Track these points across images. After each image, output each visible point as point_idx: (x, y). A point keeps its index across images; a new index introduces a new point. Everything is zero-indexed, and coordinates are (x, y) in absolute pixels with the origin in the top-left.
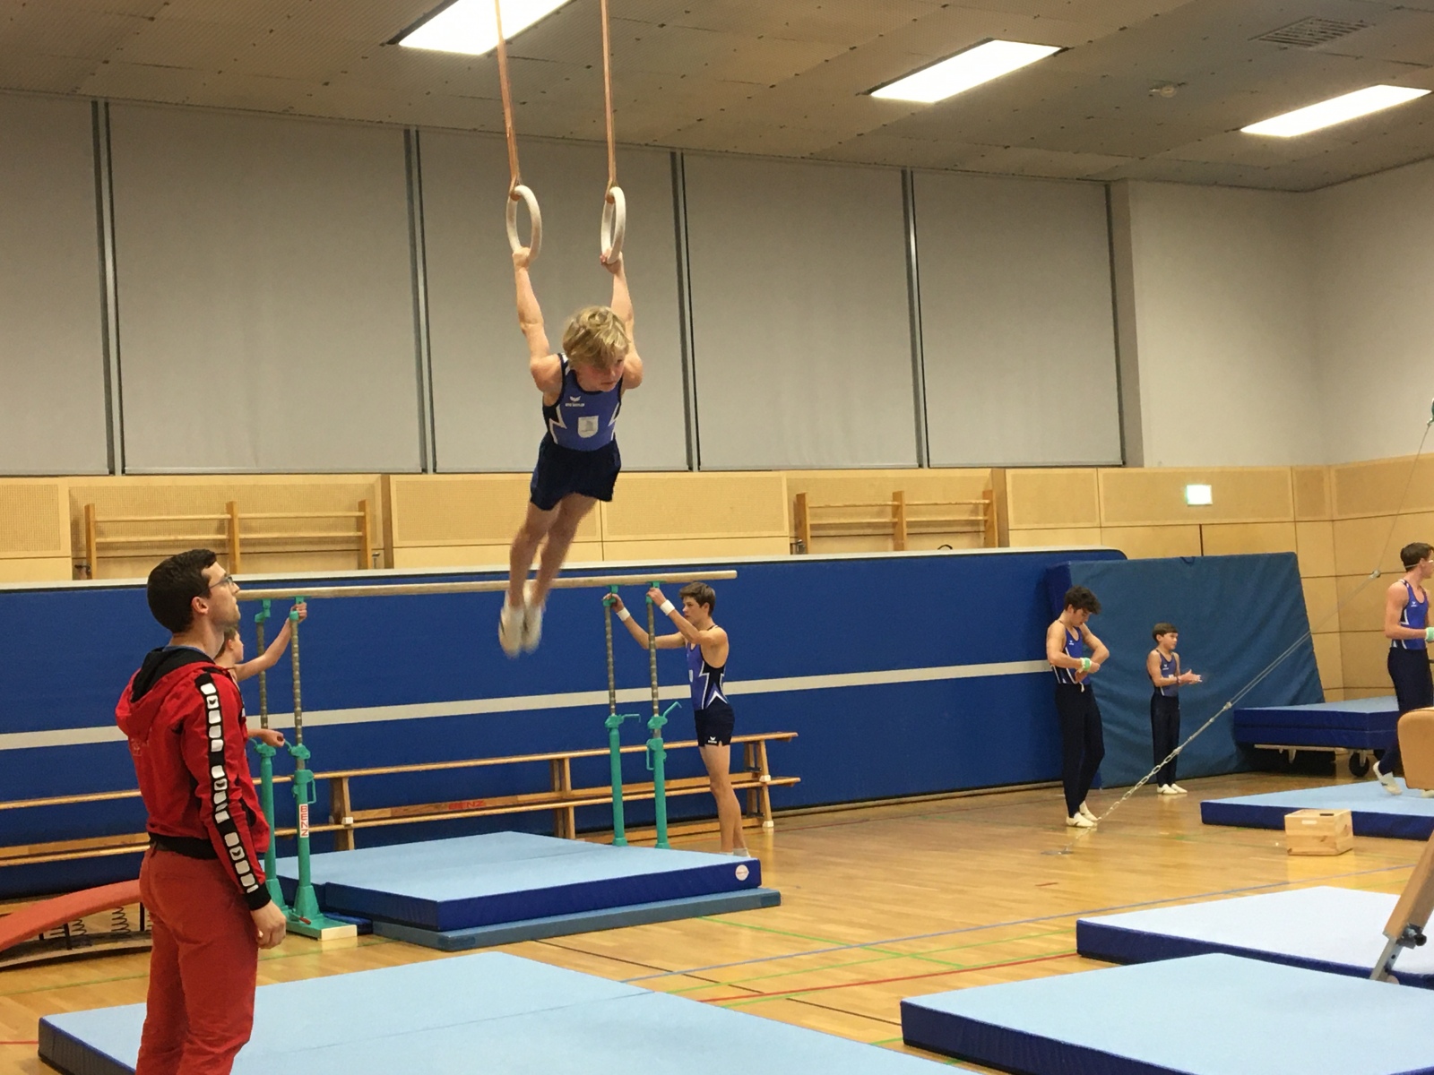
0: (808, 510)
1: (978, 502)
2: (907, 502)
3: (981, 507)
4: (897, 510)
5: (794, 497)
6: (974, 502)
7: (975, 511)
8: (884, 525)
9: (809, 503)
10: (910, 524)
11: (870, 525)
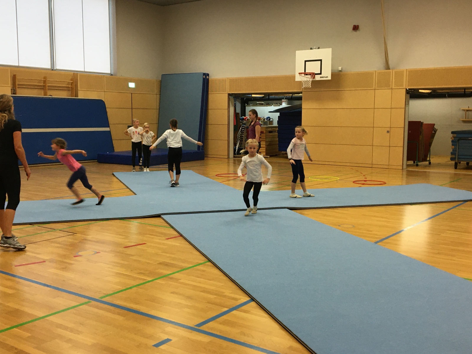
0: (16, 80)
1: (69, 81)
2: (48, 80)
3: (70, 83)
4: (45, 82)
5: (12, 76)
6: (68, 81)
7: (68, 84)
8: (41, 86)
9: (17, 77)
10: (49, 86)
11: (36, 85)
